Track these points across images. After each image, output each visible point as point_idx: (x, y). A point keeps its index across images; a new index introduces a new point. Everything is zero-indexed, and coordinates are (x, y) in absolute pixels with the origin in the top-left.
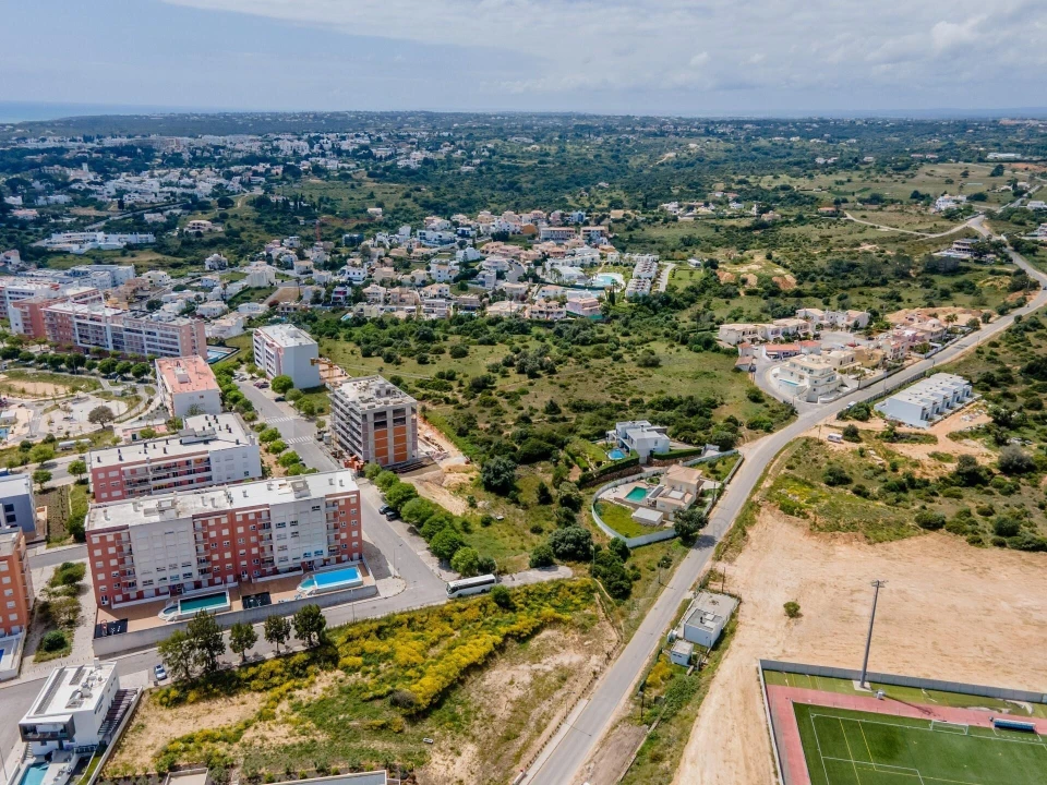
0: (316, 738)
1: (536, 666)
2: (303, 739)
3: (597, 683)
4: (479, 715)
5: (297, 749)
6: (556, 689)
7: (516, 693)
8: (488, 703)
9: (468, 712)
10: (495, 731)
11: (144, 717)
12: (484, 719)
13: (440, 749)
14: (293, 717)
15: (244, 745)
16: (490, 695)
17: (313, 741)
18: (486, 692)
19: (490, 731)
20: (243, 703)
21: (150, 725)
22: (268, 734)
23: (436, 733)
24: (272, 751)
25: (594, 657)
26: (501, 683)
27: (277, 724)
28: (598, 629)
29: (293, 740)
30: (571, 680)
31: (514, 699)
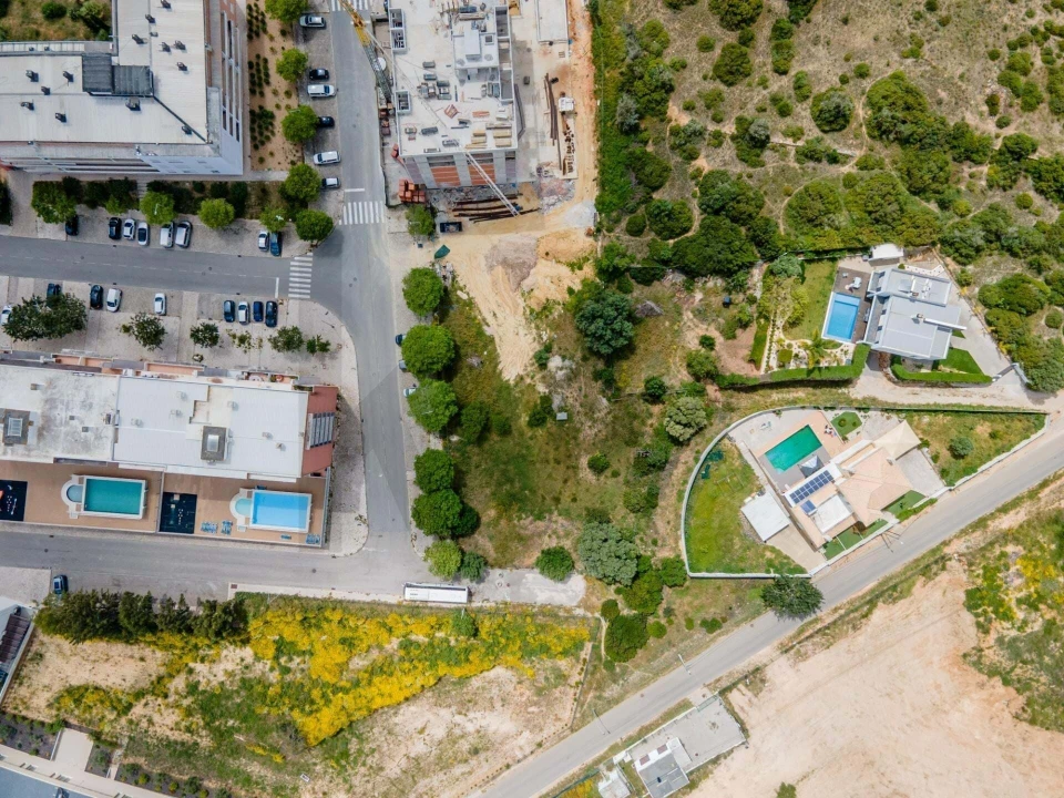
0: (199, 740)
1: (458, 719)
2: (186, 737)
3: (506, 773)
4: (369, 761)
5: (179, 747)
6: (460, 762)
7: (418, 748)
8: (385, 749)
9: (360, 751)
10: (374, 788)
11: (42, 644)
12: (371, 767)
13: (313, 789)
14: (186, 702)
15: (131, 722)
16: (393, 738)
17: (196, 744)
18: (390, 733)
19: (370, 786)
20: (142, 659)
21: (48, 655)
22: (156, 718)
23: (318, 768)
24: (155, 741)
25: (527, 734)
26: (411, 728)
27: (167, 706)
28: (557, 695)
29: (176, 736)
30: (482, 756)
31: (412, 755)
